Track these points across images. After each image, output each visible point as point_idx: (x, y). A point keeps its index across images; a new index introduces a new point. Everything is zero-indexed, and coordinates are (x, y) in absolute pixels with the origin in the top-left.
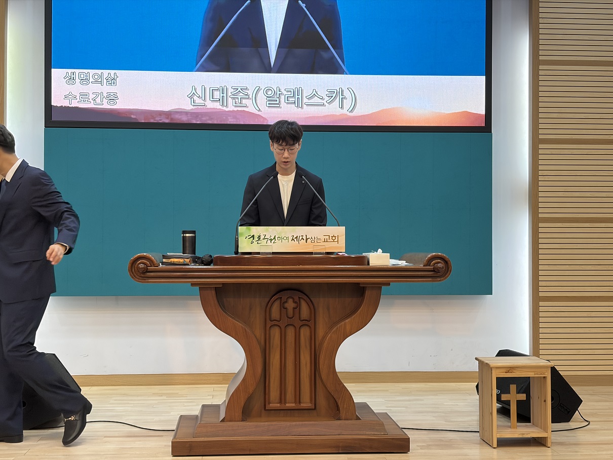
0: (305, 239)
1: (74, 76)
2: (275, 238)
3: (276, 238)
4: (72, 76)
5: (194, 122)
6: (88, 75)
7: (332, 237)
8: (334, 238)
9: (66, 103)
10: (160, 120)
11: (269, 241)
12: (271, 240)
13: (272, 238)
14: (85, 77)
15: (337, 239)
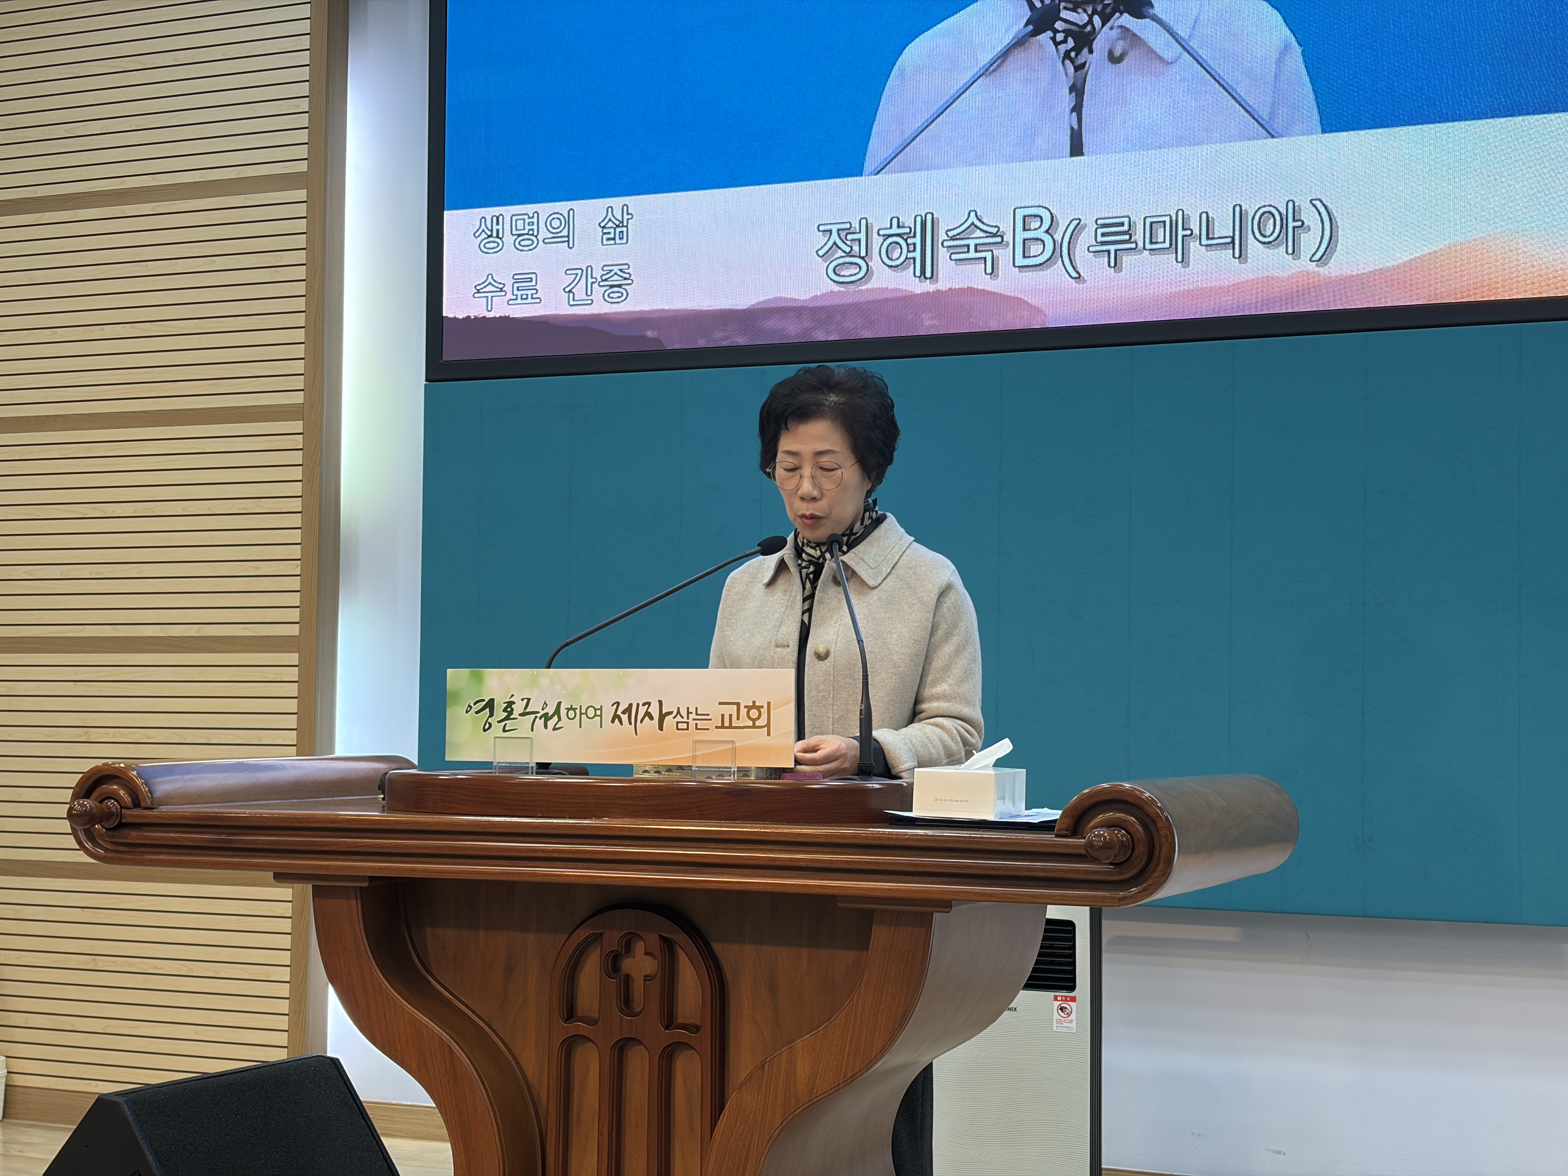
0: (656, 716)
1: (500, 227)
2: (557, 712)
3: (563, 712)
4: (495, 227)
5: (820, 336)
6: (535, 220)
7: (749, 708)
8: (754, 713)
9: (476, 309)
10: (726, 338)
11: (540, 723)
12: (547, 718)
13: (551, 710)
14: (527, 227)
15: (764, 716)
